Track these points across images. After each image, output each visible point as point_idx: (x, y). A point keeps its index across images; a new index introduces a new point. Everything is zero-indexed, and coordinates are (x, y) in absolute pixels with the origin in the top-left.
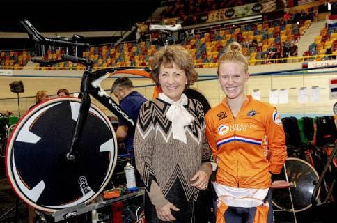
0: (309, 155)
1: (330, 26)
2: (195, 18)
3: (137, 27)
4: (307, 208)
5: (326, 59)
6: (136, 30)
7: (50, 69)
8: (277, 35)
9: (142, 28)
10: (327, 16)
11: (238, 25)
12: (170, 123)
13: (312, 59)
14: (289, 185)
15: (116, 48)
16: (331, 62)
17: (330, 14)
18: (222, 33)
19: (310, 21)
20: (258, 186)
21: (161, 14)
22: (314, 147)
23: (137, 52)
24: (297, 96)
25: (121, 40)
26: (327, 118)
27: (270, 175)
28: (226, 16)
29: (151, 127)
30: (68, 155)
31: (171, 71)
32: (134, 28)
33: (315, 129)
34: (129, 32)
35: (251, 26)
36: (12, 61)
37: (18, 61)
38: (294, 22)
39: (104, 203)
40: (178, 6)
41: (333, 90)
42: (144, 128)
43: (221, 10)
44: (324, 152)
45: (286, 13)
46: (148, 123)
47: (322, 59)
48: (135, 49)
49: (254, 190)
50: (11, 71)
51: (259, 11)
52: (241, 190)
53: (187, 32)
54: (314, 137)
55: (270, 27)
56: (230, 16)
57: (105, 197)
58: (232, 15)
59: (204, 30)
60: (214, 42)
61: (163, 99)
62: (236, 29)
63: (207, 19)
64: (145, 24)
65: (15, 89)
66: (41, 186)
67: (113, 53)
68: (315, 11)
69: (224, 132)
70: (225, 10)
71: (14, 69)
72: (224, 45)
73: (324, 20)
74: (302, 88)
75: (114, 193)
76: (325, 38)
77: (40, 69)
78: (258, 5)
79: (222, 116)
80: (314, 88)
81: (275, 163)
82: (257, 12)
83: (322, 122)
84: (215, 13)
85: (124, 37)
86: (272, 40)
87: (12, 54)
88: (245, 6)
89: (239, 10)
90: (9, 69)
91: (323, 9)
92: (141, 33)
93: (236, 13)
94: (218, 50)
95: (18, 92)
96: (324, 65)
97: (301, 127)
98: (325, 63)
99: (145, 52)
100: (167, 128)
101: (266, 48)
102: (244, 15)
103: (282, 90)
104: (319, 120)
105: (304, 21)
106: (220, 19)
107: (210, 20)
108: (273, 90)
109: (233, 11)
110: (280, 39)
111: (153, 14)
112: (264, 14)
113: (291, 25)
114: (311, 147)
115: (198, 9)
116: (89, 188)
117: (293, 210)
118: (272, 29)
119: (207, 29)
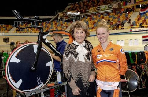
0: (134, 68)
1: (141, 14)
2: (83, 10)
3: (59, 15)
4: (134, 90)
5: (140, 28)
6: (58, 16)
7: (21, 32)
8: (119, 18)
9: (61, 15)
10: (140, 10)
11: (102, 14)
12: (78, 54)
13: (134, 28)
14: (126, 80)
15: (49, 23)
16: (142, 29)
17: (141, 9)
18: (95, 17)
19: (132, 12)
20: (115, 81)
21: (69, 9)
22: (136, 65)
23: (59, 25)
24: (128, 43)
25: (52, 20)
26: (141, 52)
27: (120, 76)
28: (97, 10)
29: (70, 55)
30: (32, 68)
31: (79, 31)
32: (57, 15)
33: (137, 57)
34: (55, 16)
35: (108, 14)
36: (4, 29)
37: (7, 29)
38: (126, 12)
39: (48, 88)
40: (76, 6)
41: (144, 40)
42: (67, 56)
43: (95, 7)
44: (140, 66)
45: (122, 8)
46: (69, 53)
47: (138, 28)
48: (58, 24)
49: (113, 83)
50: (3, 33)
51: (111, 8)
52: (107, 83)
53: (80, 16)
54: (136, 60)
55: (115, 14)
56: (98, 10)
57: (48, 86)
58: (100, 9)
59: (88, 16)
60: (92, 21)
61: (75, 43)
62: (101, 15)
63: (89, 11)
64: (62, 13)
65: (5, 41)
66: (20, 81)
67: (48, 25)
68: (135, 8)
69: (100, 57)
70: (96, 7)
71: (5, 32)
72: (96, 22)
73: (138, 11)
74: (131, 40)
75: (52, 84)
76: (139, 19)
77: (16, 32)
78: (110, 5)
79: (99, 51)
80: (136, 39)
81: (122, 70)
82: (110, 8)
83: (139, 54)
84: (92, 8)
85: (53, 18)
86: (117, 20)
87: (4, 26)
88: (105, 6)
89: (102, 7)
90: (3, 32)
91: (138, 7)
92: (60, 17)
93: (101, 9)
94: (94, 24)
95: (7, 42)
96: (139, 30)
97: (130, 56)
98: (139, 29)
99: (62, 25)
100: (76, 55)
101: (114, 23)
102: (104, 9)
103: (122, 40)
104: (138, 53)
105: (130, 12)
106: (94, 11)
107: (90, 11)
108: (118, 41)
109: (100, 8)
110: (120, 19)
111: (66, 9)
112: (113, 9)
113: (124, 13)
114: (135, 65)
115: (85, 7)
116: (41, 82)
117: (128, 92)
118: (117, 15)
119: (89, 15)
